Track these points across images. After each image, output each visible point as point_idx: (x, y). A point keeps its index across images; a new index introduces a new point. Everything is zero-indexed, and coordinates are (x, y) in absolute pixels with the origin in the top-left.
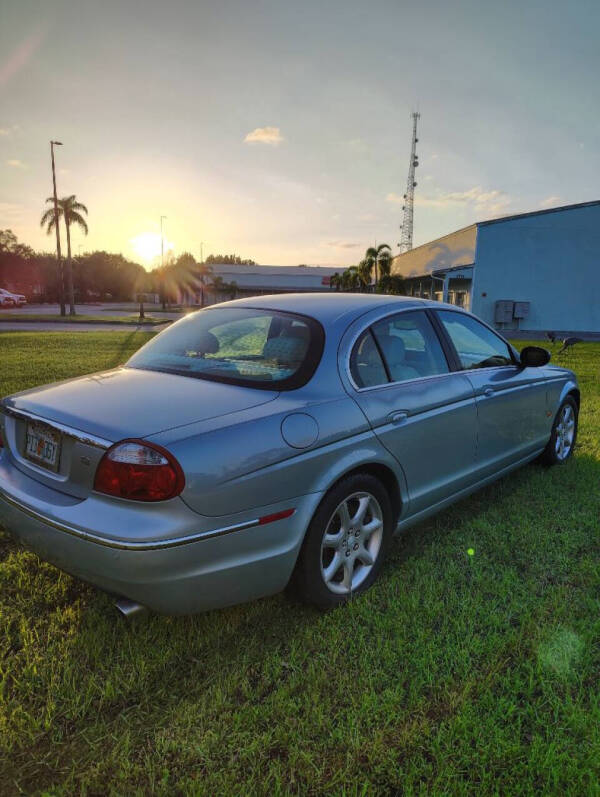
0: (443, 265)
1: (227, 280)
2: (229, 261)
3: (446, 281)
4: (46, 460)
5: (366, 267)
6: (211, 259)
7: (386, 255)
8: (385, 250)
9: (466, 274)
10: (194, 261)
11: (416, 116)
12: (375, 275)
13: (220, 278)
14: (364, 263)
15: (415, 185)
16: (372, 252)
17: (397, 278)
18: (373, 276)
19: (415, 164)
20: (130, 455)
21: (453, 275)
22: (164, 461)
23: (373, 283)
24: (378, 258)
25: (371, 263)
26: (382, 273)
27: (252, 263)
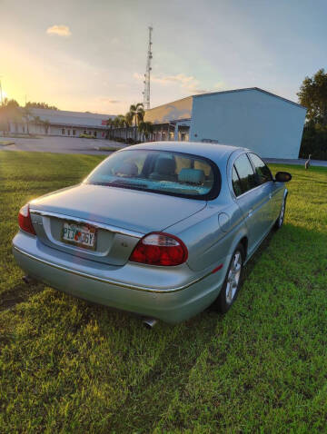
0: (174, 118)
1: (43, 119)
2: (41, 107)
3: (177, 127)
4: (84, 243)
5: (130, 116)
6: (29, 105)
7: (141, 109)
8: (141, 107)
9: (187, 124)
10: (18, 105)
11: (151, 29)
12: (135, 121)
13: (38, 118)
14: (128, 114)
15: (150, 69)
16: (133, 108)
17: (149, 124)
18: (134, 121)
19: (151, 57)
20: (153, 241)
21: (181, 124)
22: (178, 244)
23: (134, 125)
24: (137, 111)
25: (133, 114)
26: (139, 120)
27: (55, 109)
